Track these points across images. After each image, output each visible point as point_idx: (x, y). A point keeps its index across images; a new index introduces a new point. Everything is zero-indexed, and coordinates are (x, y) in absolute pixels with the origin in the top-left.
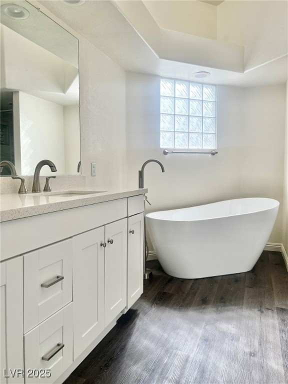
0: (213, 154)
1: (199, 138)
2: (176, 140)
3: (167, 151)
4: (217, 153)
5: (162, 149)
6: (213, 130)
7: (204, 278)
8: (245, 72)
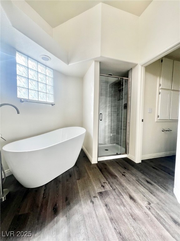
0: (53, 105)
1: (44, 96)
2: (29, 94)
3: (23, 100)
4: (54, 104)
5: (19, 98)
6: (52, 92)
7: (51, 181)
8: (69, 65)
